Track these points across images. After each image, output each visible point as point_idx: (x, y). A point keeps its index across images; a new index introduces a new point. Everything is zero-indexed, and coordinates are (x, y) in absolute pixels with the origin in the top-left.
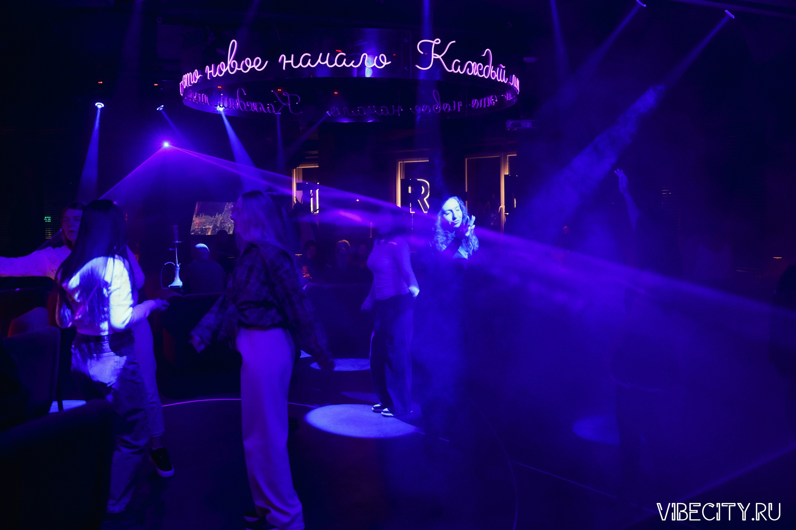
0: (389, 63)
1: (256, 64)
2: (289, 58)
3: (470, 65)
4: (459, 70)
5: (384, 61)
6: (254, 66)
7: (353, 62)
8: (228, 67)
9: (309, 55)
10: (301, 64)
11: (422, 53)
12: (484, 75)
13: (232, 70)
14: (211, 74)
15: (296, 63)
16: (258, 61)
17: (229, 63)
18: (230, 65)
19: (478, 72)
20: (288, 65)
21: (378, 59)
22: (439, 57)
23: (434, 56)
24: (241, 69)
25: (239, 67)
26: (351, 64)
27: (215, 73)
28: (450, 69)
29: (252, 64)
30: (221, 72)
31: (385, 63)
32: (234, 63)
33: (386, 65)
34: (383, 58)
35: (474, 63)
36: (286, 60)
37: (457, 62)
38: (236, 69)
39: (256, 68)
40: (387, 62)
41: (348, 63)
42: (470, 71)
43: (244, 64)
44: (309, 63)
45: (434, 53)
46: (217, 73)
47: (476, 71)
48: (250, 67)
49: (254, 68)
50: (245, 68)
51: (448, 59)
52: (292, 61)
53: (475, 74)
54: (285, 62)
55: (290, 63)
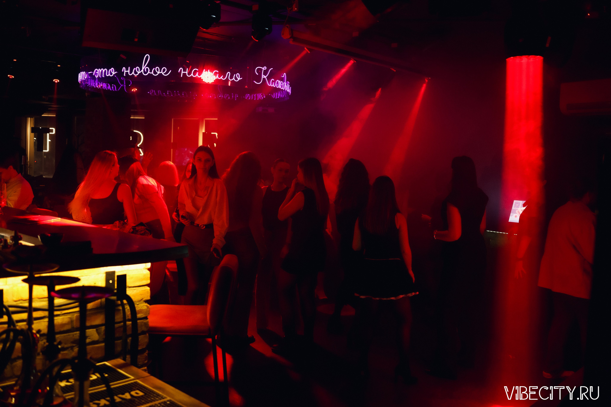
0: (241, 78)
1: (163, 72)
2: (185, 70)
3: (278, 81)
4: (273, 85)
5: (238, 77)
6: (162, 72)
7: (222, 76)
8: (142, 71)
9: (197, 70)
10: (192, 75)
11: (257, 74)
12: (283, 88)
13: (145, 73)
14: (127, 73)
15: (189, 74)
16: (164, 70)
17: (143, 68)
18: (144, 70)
19: (281, 87)
20: (184, 74)
21: (235, 76)
22: (265, 77)
23: (263, 76)
24: (152, 73)
25: (151, 71)
26: (221, 78)
27: (131, 73)
28: (270, 84)
29: (160, 71)
30: (136, 73)
31: (239, 79)
32: (147, 69)
33: (239, 80)
34: (238, 75)
35: (280, 81)
36: (183, 71)
37: (273, 80)
38: (149, 72)
39: (163, 73)
40: (240, 78)
41: (219, 77)
42: (278, 86)
43: (155, 71)
44: (197, 75)
45: (263, 75)
46: (133, 73)
47: (280, 86)
48: (159, 73)
49: (161, 73)
50: (155, 73)
51: (269, 78)
52: (187, 72)
53: (280, 88)
54: (182, 72)
55: (186, 73)
